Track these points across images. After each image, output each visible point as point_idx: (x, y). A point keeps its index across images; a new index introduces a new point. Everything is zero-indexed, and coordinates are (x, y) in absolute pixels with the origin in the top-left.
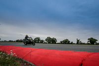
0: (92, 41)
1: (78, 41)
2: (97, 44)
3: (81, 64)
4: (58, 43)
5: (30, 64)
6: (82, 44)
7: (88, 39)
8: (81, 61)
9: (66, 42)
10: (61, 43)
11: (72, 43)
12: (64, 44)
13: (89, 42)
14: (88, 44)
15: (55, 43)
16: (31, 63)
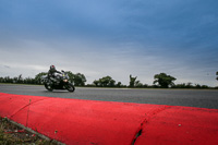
0: (164, 81)
1: (133, 80)
2: (174, 87)
3: (140, 132)
4: (88, 86)
5: (27, 132)
6: (141, 86)
7: (156, 77)
8: (138, 125)
9: (106, 83)
10: (96, 84)
11: (119, 85)
12: (101, 86)
13: (157, 84)
14: (155, 87)
15: (83, 85)
16: (30, 130)
